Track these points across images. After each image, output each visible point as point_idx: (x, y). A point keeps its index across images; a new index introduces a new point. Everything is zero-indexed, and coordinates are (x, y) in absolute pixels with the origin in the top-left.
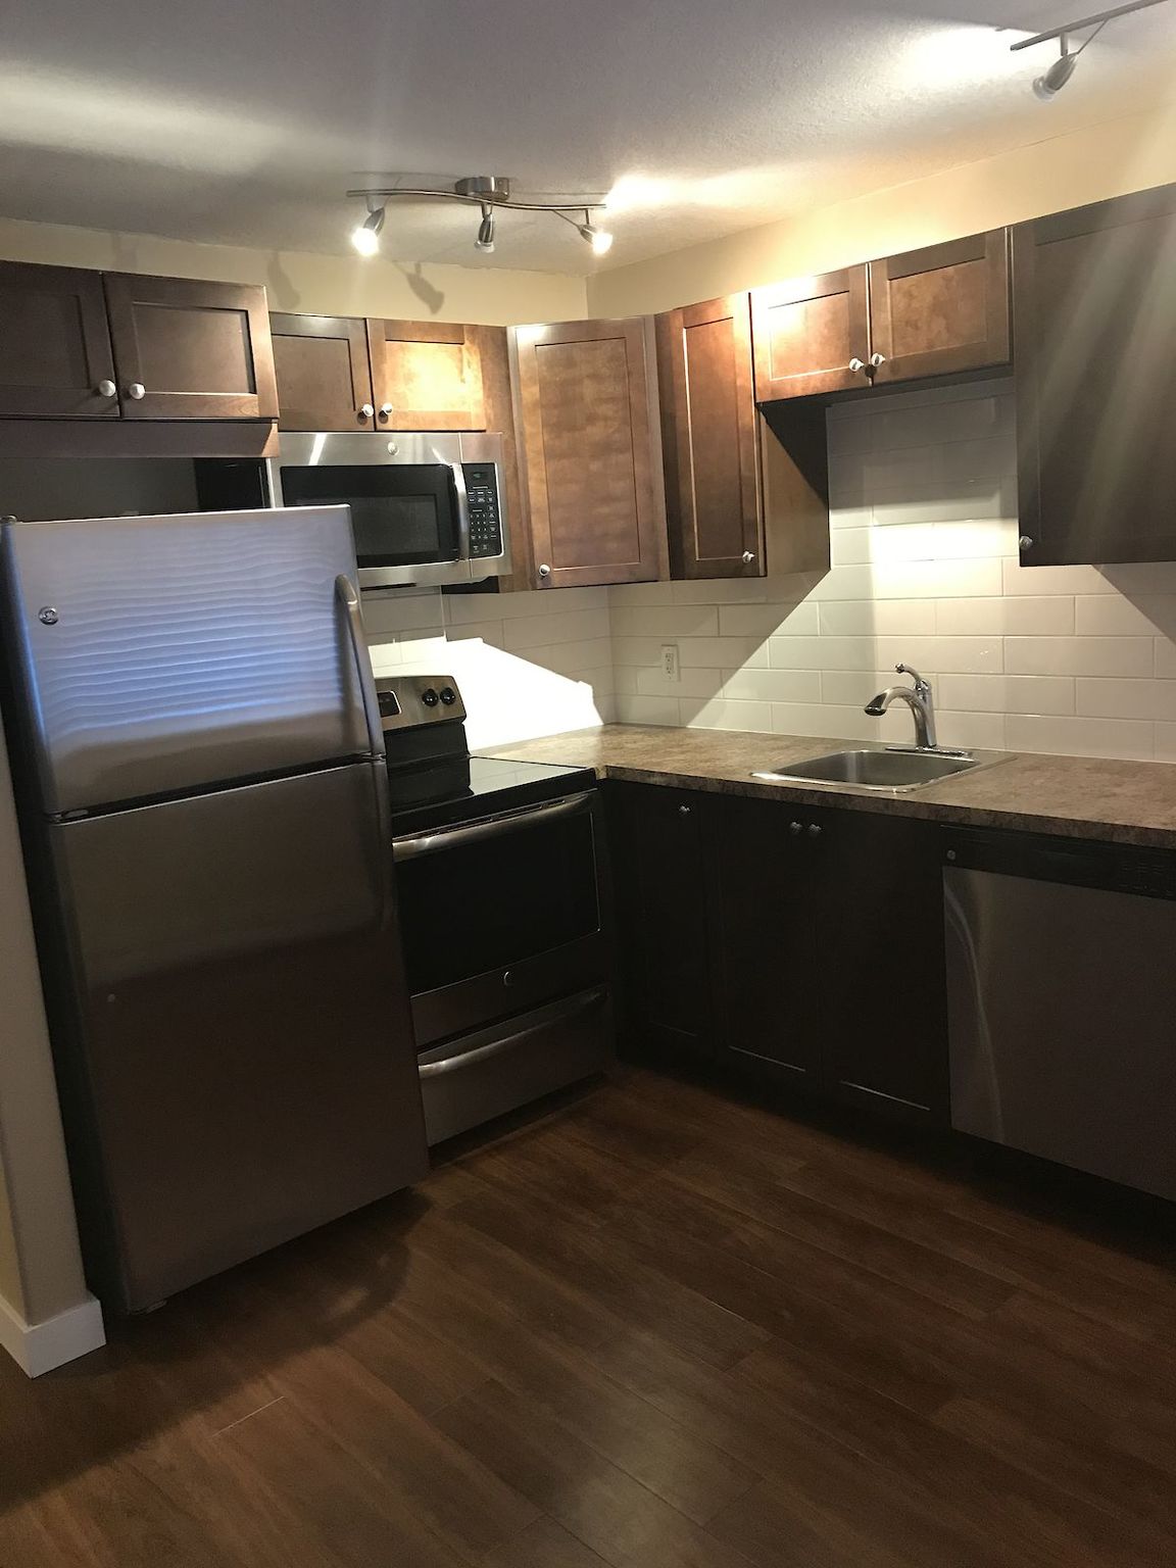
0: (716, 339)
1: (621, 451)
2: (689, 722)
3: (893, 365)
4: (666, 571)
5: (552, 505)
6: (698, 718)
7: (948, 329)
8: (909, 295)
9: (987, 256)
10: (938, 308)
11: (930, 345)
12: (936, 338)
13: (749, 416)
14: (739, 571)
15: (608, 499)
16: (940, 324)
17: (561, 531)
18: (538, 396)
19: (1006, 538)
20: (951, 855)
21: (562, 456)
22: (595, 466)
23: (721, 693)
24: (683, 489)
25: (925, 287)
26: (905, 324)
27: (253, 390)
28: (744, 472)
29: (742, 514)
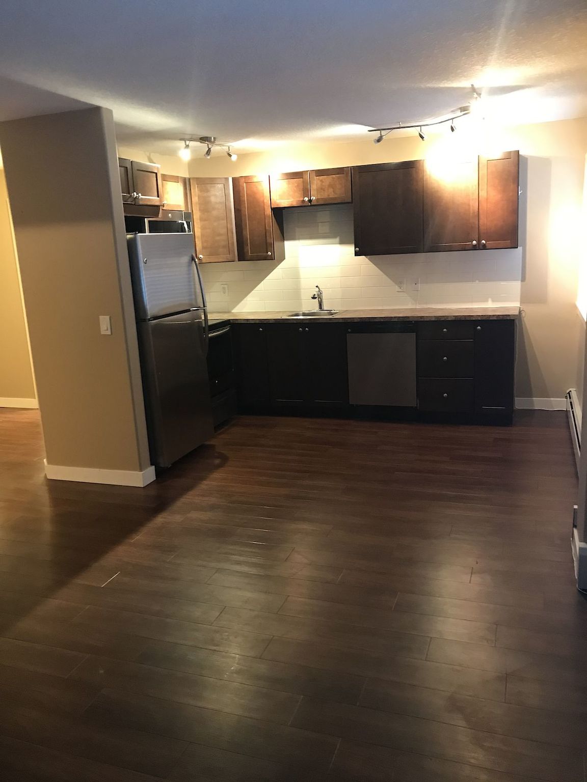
0: (256, 187)
1: (223, 220)
2: (232, 309)
3: (317, 200)
4: (237, 259)
5: (202, 235)
6: (236, 308)
7: (333, 191)
8: (321, 181)
9: (345, 173)
10: (330, 186)
11: (329, 196)
12: (329, 194)
13: (269, 212)
14: (266, 258)
15: (220, 235)
16: (331, 190)
17: (205, 244)
18: (197, 200)
19: (351, 249)
20: (349, 330)
21: (205, 220)
22: (215, 224)
23: (245, 299)
24: (244, 233)
25: (327, 180)
26: (321, 189)
27: (158, 197)
28: (267, 228)
29: (266, 241)
